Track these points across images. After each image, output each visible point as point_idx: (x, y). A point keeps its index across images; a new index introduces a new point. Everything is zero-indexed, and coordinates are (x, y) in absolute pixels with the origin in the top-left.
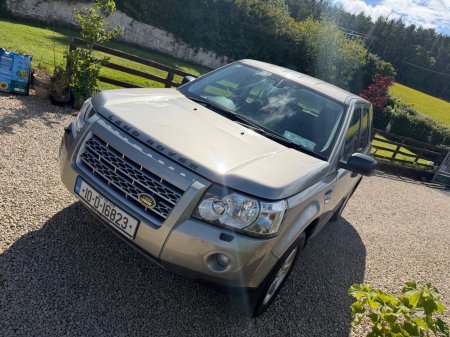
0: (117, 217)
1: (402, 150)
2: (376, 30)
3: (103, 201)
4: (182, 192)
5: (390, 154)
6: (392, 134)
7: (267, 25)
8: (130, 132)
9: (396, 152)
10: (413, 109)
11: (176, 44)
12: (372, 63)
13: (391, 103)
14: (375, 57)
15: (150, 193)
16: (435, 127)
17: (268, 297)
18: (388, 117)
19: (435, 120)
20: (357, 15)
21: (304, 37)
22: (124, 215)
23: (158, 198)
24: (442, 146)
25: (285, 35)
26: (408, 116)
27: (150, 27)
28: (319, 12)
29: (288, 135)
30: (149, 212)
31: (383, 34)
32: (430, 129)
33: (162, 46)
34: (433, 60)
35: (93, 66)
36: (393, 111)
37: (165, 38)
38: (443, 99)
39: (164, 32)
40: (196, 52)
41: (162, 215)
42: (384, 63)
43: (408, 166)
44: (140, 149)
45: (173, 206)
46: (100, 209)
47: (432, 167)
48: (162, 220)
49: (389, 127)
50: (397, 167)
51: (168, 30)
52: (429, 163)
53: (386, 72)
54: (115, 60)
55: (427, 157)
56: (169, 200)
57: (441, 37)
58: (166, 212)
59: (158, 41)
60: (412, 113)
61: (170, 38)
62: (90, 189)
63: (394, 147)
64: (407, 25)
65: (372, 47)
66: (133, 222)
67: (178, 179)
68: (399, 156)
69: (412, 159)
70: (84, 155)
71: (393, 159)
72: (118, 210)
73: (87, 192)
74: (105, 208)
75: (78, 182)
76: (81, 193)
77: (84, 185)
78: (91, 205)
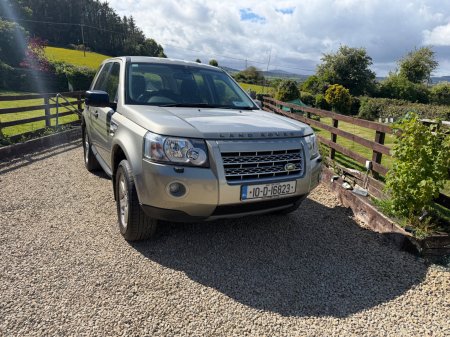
0: (282, 189)
22: (286, 183)
30: (292, 174)
41: (299, 169)
46: (269, 194)
56: (298, 159)
62: (256, 187)
66: (293, 183)
70: (227, 172)
72: (282, 184)
73: (255, 191)
74: (273, 190)
75: (243, 192)
76: (249, 196)
77: (250, 188)
78: (260, 197)
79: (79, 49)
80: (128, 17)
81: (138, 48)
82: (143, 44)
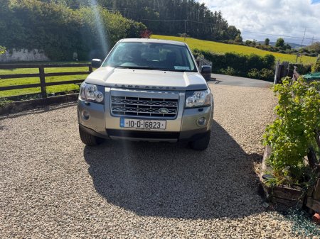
0: (153, 125)
2: (118, 3)
3: (142, 122)
4: (176, 100)
7: (57, 18)
14: (130, 21)
15: (163, 107)
21: (85, 20)
22: (157, 121)
23: (168, 108)
30: (165, 116)
31: (122, 5)
34: (157, 14)
38: (172, 36)
41: (173, 113)
42: (138, 23)
44: (146, 92)
45: (175, 108)
46: (142, 126)
53: (141, 28)
56: (173, 106)
62: (131, 120)
65: (127, 15)
66: (163, 122)
67: (173, 96)
70: (114, 108)
72: (153, 121)
73: (130, 123)
74: (145, 124)
75: (122, 122)
76: (126, 125)
77: (126, 121)
78: (135, 128)
79: (183, 36)
80: (218, 12)
81: (222, 32)
82: (226, 30)
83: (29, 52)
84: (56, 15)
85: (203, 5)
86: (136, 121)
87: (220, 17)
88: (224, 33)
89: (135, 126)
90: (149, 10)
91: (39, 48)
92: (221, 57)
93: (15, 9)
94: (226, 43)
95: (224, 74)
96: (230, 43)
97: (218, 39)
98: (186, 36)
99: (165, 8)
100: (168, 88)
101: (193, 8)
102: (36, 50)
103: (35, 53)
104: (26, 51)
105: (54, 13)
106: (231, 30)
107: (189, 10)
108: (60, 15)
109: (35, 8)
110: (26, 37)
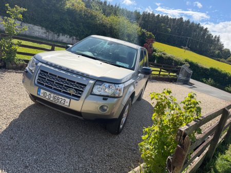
0: (60, 100)
1: (162, 70)
2: (143, 18)
3: (52, 95)
4: (85, 85)
5: (158, 73)
6: (157, 64)
7: (93, 19)
8: (58, 67)
9: (160, 71)
10: (165, 52)
11: (47, 33)
12: (143, 33)
13: (155, 51)
14: (144, 30)
15: (73, 88)
16: (174, 59)
17: (121, 126)
18: (155, 57)
19: (174, 56)
20: (133, 11)
21: (111, 24)
22: (63, 98)
23: (76, 89)
24: (179, 66)
25: (102, 24)
26: (163, 55)
27: (32, 25)
28: (115, 11)
29: (118, 63)
30: (73, 95)
31: (146, 19)
32: (173, 60)
33: (39, 34)
34: (169, 29)
35: (13, 47)
36: (156, 54)
37: (41, 30)
38: (177, 46)
39: (40, 27)
40: (59, 36)
41: (79, 95)
42: (149, 33)
43: (166, 77)
44: (64, 72)
45: (82, 91)
46: (52, 99)
47: (176, 76)
48: (79, 97)
49: (156, 62)
50: (161, 78)
51: (42, 26)
52: (175, 74)
53: (150, 37)
54: (24, 43)
55: (174, 72)
56: (81, 89)
57: (171, 19)
58: (80, 94)
59: (37, 32)
60: (164, 54)
61: (44, 30)
62: (45, 91)
63: (159, 69)
64: (156, 15)
65: (143, 26)
66: (68, 100)
67: (83, 81)
68: (162, 73)
69: (167, 74)
70: (39, 79)
71: (159, 74)
72: (60, 97)
73: (44, 93)
74: (54, 98)
75: (39, 91)
76: (41, 94)
77: (42, 91)
78: (47, 98)
80: (217, 36)
81: (217, 52)
82: (221, 51)
83: (70, 37)
84: (93, 17)
85: (206, 29)
86: (48, 93)
87: (218, 40)
88: (219, 53)
89: (47, 97)
90: (164, 26)
91: (76, 36)
92: (206, 69)
93: (68, 9)
94: (219, 60)
95: (205, 83)
96: (222, 62)
97: (212, 56)
98: (187, 49)
99: (176, 26)
100: (88, 75)
101: (198, 30)
102: (74, 37)
103: (73, 39)
104: (68, 36)
105: (92, 16)
106: (225, 52)
107: (195, 31)
108: (95, 18)
109: (81, 11)
110: (70, 28)
